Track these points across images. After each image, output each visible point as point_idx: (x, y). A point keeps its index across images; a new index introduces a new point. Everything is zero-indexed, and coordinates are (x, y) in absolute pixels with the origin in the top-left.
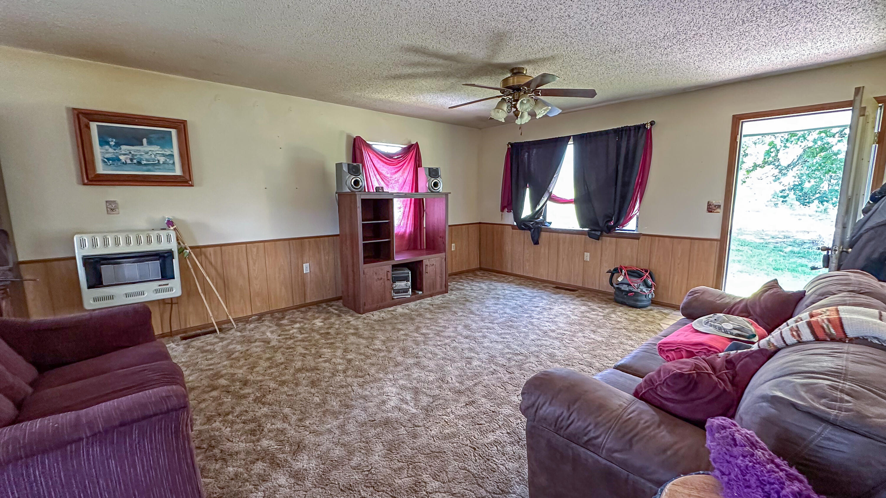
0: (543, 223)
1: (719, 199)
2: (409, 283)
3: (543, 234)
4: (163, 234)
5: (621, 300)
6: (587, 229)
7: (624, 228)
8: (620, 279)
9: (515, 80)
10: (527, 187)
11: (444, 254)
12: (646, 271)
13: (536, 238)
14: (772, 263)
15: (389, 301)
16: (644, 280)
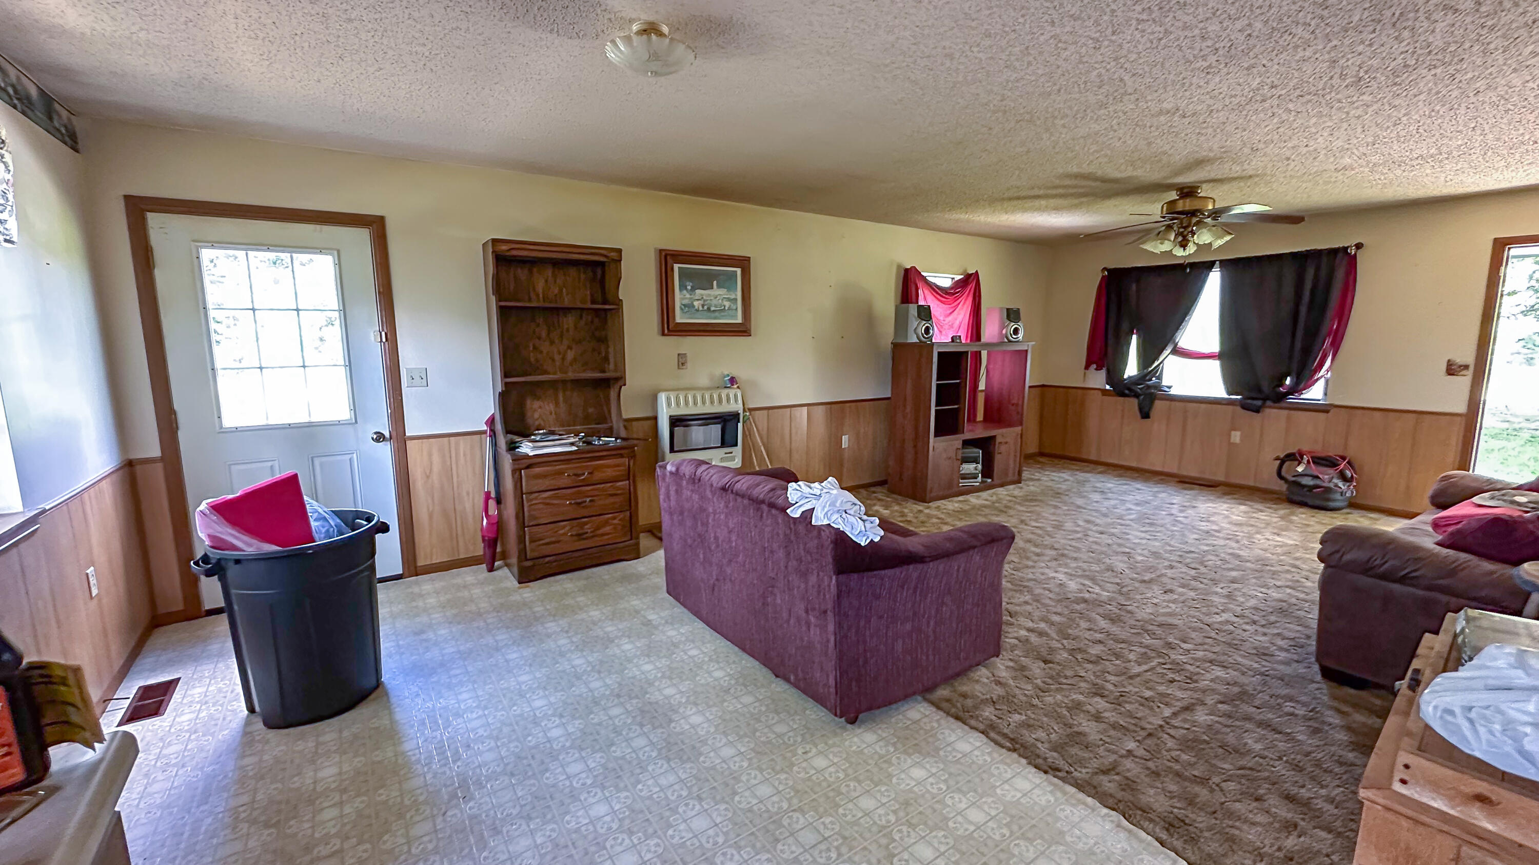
0: (1158, 387)
1: (1467, 356)
2: (980, 466)
3: (1158, 404)
4: (724, 393)
5: (1300, 499)
6: (1239, 397)
7: (1302, 397)
8: (1300, 469)
9: (1187, 204)
10: (1133, 333)
11: (1020, 428)
12: (1344, 458)
13: (1146, 409)
14: (1529, 463)
15: (955, 490)
16: (1341, 471)
